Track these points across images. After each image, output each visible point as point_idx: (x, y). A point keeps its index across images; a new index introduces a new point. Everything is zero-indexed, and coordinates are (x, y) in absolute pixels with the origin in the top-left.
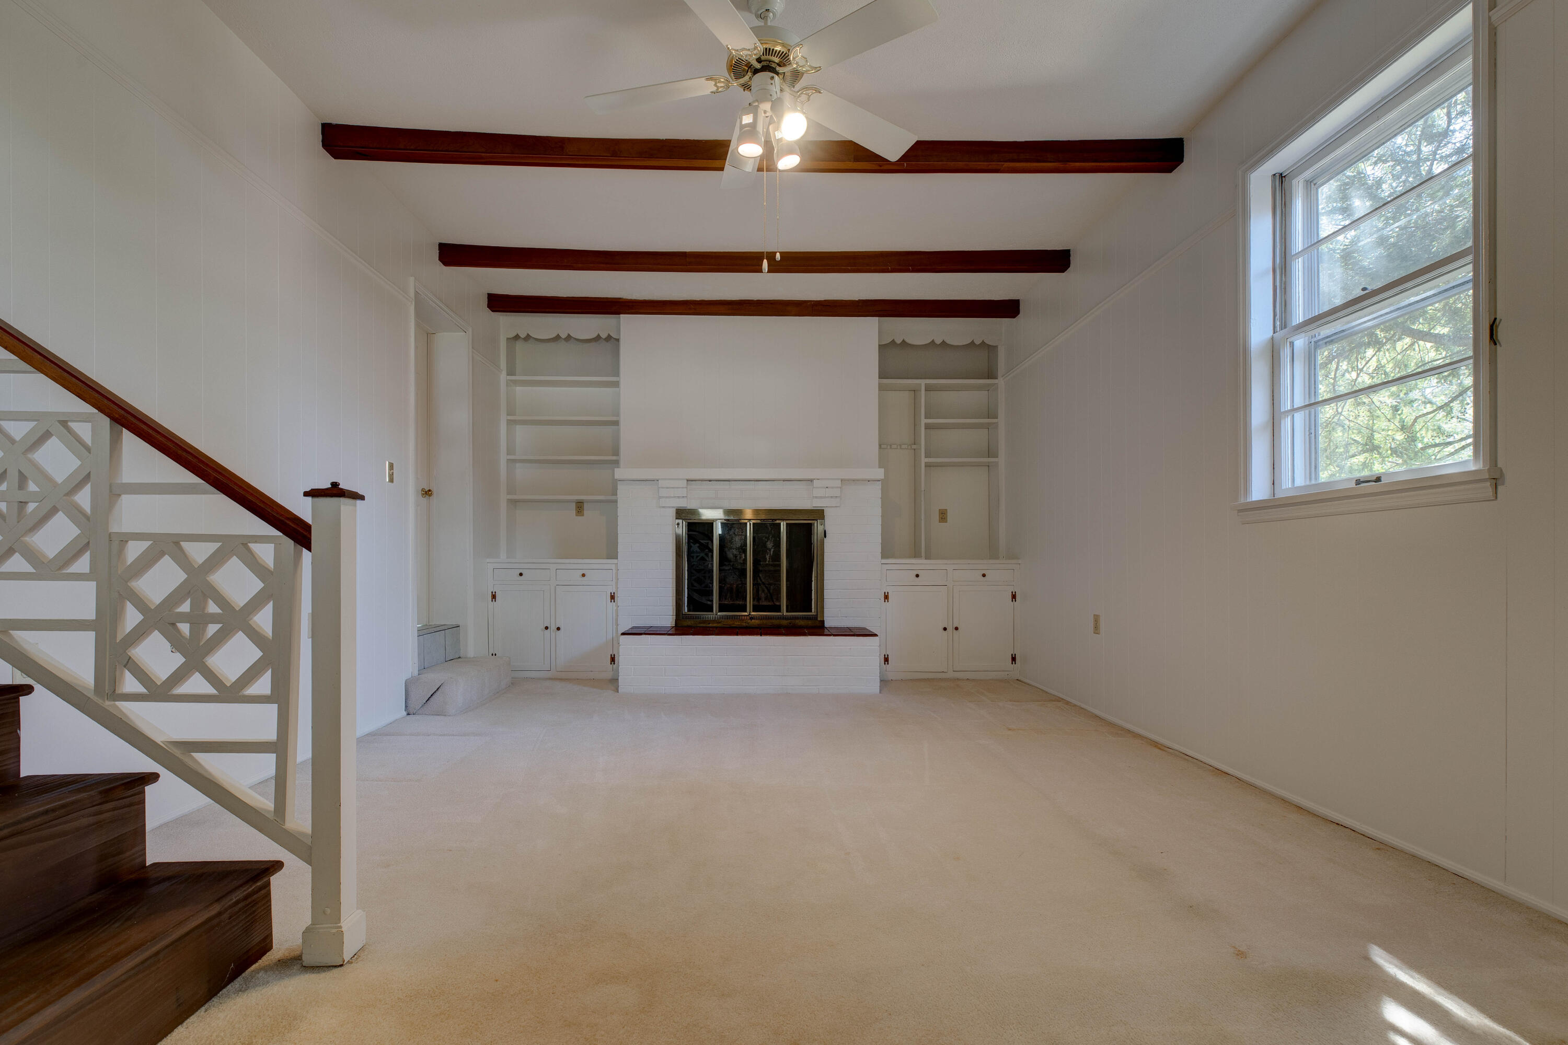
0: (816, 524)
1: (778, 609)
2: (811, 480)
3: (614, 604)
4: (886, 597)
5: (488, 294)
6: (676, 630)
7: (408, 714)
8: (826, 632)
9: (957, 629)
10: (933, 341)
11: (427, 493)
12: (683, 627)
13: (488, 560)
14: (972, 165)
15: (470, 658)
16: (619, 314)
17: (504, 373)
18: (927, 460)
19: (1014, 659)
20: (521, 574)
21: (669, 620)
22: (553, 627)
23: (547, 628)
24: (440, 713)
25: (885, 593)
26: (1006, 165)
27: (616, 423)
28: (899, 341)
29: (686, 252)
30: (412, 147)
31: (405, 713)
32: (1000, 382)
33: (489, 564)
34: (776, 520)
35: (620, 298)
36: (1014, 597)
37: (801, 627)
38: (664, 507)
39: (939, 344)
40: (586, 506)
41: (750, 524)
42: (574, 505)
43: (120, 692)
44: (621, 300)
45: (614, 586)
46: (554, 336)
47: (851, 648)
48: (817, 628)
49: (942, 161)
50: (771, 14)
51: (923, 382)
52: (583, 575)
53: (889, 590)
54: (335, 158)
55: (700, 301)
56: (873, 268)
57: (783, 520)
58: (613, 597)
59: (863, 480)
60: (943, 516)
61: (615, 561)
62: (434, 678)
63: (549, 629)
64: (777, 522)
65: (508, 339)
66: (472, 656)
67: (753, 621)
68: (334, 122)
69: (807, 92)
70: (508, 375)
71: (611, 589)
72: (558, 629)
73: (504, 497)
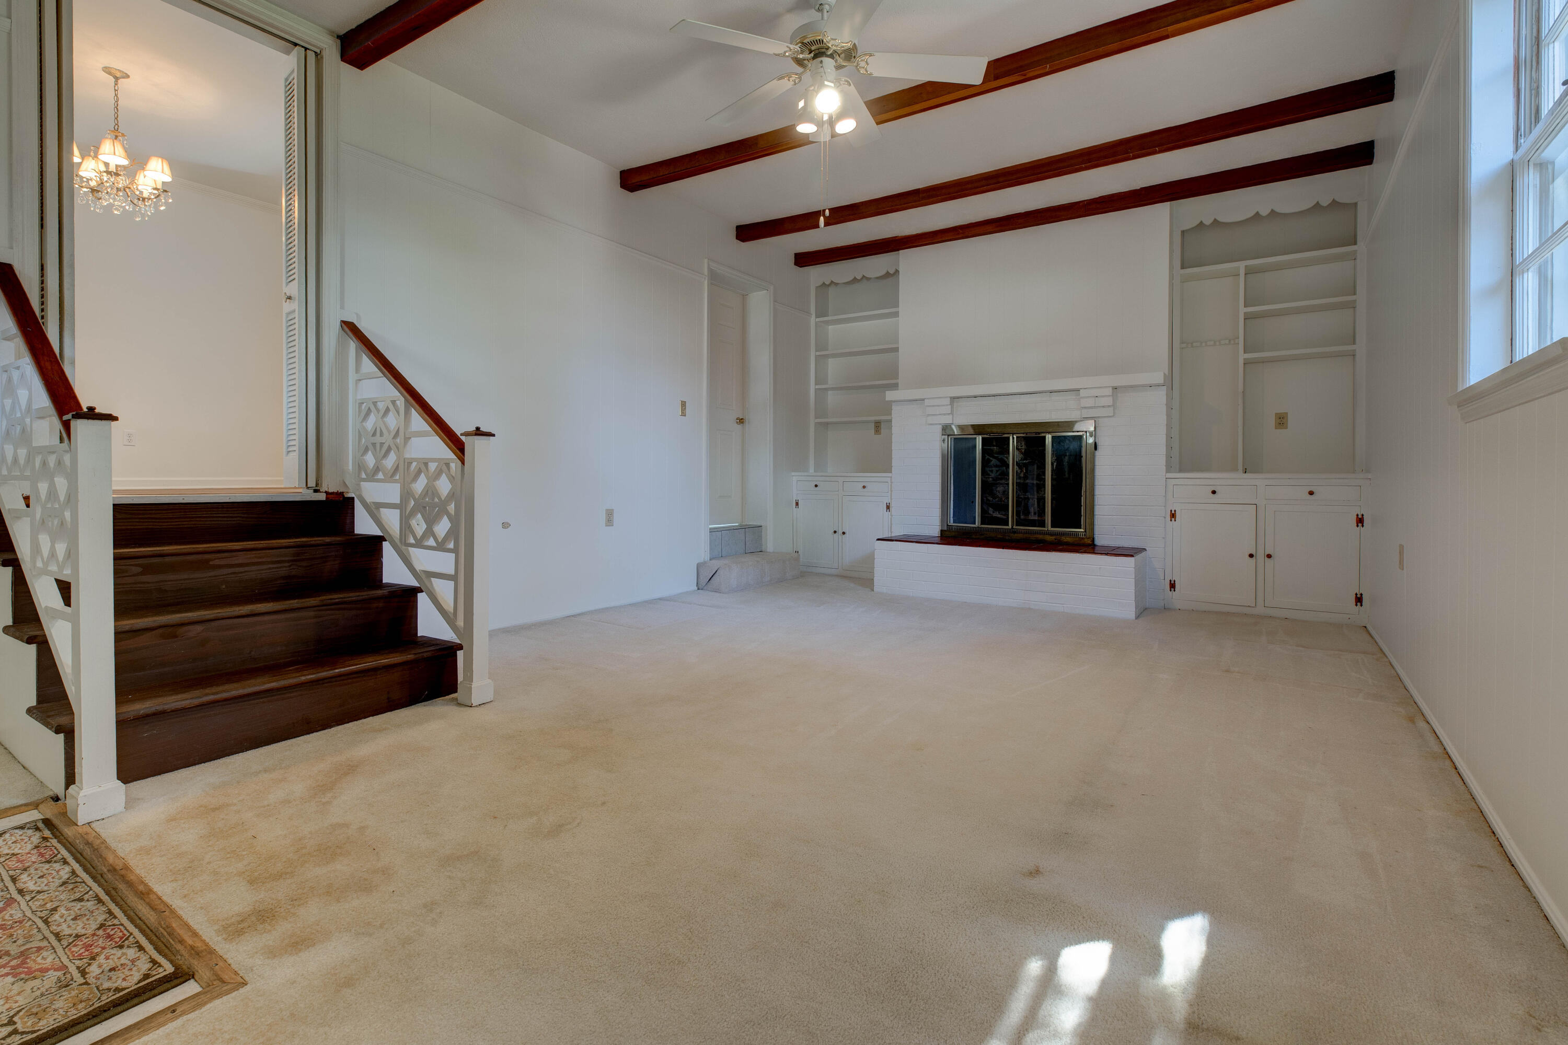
0: (1085, 437)
1: (1042, 524)
2: (1078, 390)
3: (889, 513)
4: (1173, 516)
5: (795, 254)
6: (941, 539)
7: (698, 589)
8: (1097, 549)
9: (1269, 556)
10: (1257, 213)
11: (741, 421)
12: (949, 537)
13: (793, 474)
14: (1128, 42)
15: (770, 552)
16: (898, 250)
17: (813, 316)
18: (1248, 356)
19: (1359, 600)
20: (816, 486)
21: (935, 530)
22: (841, 532)
23: (835, 532)
24: (717, 591)
25: (1171, 511)
26: (1170, 29)
27: (896, 350)
28: (1208, 222)
29: (919, 189)
30: (666, 173)
31: (696, 588)
32: (1361, 247)
33: (794, 477)
34: (1039, 433)
35: (896, 237)
36: (1360, 521)
37: (1067, 544)
38: (931, 424)
39: (1266, 216)
40: (883, 425)
41: (1013, 438)
42: (873, 425)
43: (408, 542)
44: (897, 238)
45: (889, 498)
46: (851, 279)
47: (1100, 568)
48: (1087, 546)
49: (1089, 50)
50: (827, 6)
51: (1241, 266)
52: (864, 487)
53: (1177, 508)
54: (632, 192)
55: (968, 224)
56: (1111, 159)
57: (1049, 433)
58: (888, 507)
59: (1143, 386)
60: (1281, 421)
61: (890, 475)
62: (716, 564)
63: (837, 533)
64: (1043, 435)
65: (817, 287)
66: (771, 551)
67: (1016, 535)
68: (626, 169)
69: (862, 59)
70: (816, 318)
71: (887, 500)
72: (844, 533)
73: (812, 421)
